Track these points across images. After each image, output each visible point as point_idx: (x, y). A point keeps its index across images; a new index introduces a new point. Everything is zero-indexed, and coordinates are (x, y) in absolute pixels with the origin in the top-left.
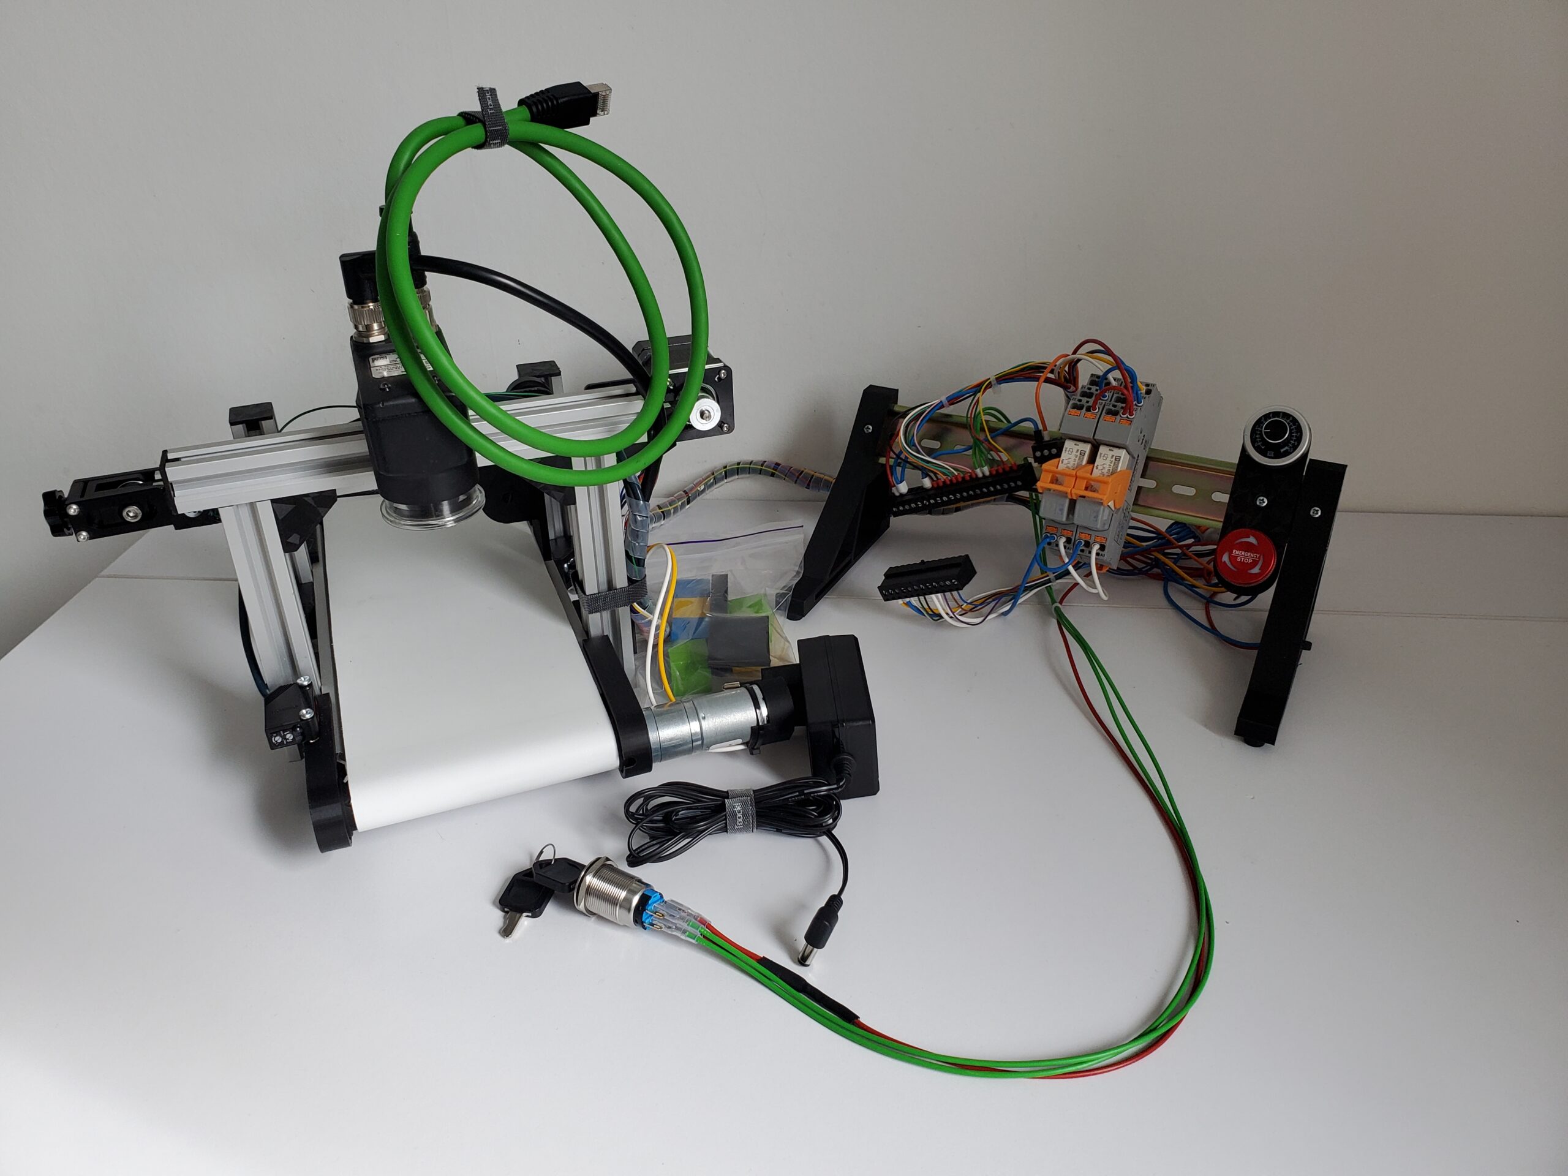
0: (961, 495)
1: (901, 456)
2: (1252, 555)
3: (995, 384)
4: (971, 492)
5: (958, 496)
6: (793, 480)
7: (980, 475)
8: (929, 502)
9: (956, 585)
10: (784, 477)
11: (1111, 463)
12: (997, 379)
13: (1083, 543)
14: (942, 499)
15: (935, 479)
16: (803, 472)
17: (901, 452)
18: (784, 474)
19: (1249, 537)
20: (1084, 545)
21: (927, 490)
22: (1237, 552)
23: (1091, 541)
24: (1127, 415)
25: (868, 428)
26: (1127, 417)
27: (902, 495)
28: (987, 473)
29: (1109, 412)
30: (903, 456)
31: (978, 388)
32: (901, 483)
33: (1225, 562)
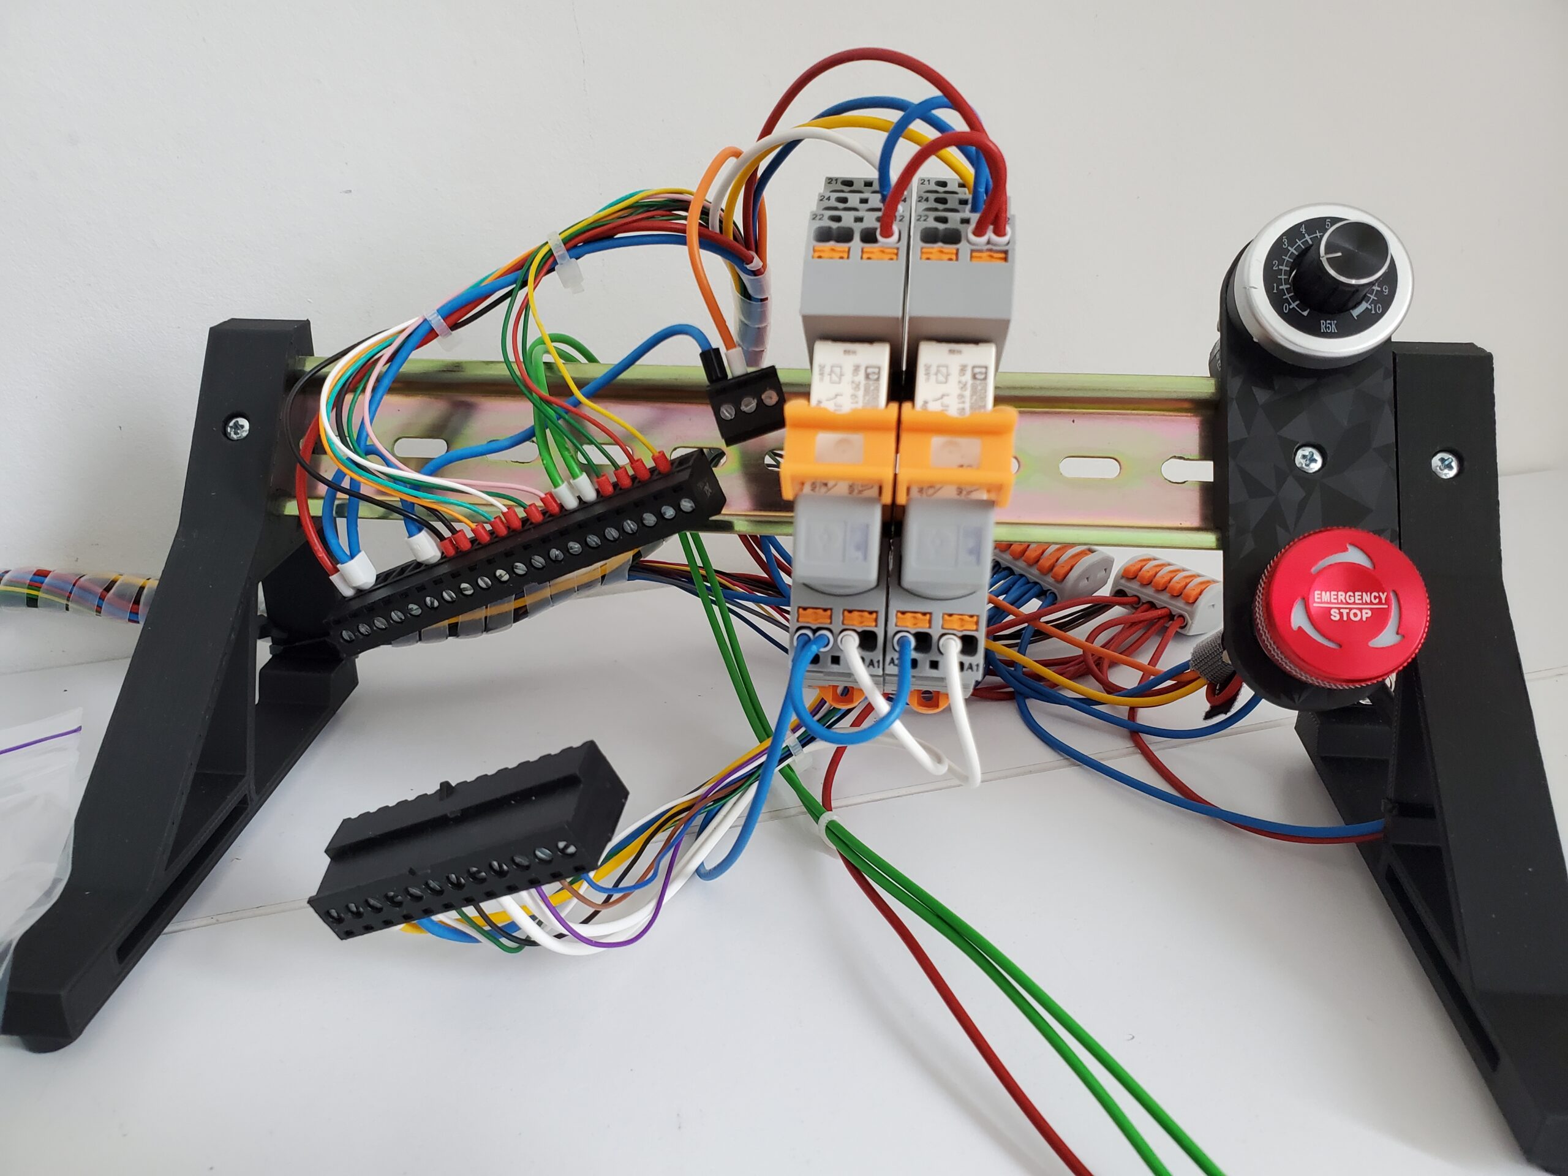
0: (529, 565)
1: (343, 485)
2: (1366, 597)
3: (562, 257)
4: (555, 553)
5: (521, 568)
6: (91, 609)
7: (571, 503)
8: (441, 598)
9: (572, 855)
10: (65, 602)
11: (964, 387)
12: (566, 242)
13: (913, 642)
14: (475, 585)
15: (446, 533)
16: (113, 582)
17: (340, 475)
18: (60, 596)
19: (1346, 550)
20: (917, 649)
21: (429, 567)
22: (1326, 596)
23: (935, 633)
24: (990, 234)
25: (237, 427)
26: (989, 242)
27: (360, 592)
28: (590, 495)
29: (930, 237)
30: (346, 484)
31: (521, 272)
32: (352, 557)
33: (1300, 628)
